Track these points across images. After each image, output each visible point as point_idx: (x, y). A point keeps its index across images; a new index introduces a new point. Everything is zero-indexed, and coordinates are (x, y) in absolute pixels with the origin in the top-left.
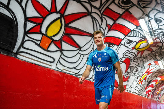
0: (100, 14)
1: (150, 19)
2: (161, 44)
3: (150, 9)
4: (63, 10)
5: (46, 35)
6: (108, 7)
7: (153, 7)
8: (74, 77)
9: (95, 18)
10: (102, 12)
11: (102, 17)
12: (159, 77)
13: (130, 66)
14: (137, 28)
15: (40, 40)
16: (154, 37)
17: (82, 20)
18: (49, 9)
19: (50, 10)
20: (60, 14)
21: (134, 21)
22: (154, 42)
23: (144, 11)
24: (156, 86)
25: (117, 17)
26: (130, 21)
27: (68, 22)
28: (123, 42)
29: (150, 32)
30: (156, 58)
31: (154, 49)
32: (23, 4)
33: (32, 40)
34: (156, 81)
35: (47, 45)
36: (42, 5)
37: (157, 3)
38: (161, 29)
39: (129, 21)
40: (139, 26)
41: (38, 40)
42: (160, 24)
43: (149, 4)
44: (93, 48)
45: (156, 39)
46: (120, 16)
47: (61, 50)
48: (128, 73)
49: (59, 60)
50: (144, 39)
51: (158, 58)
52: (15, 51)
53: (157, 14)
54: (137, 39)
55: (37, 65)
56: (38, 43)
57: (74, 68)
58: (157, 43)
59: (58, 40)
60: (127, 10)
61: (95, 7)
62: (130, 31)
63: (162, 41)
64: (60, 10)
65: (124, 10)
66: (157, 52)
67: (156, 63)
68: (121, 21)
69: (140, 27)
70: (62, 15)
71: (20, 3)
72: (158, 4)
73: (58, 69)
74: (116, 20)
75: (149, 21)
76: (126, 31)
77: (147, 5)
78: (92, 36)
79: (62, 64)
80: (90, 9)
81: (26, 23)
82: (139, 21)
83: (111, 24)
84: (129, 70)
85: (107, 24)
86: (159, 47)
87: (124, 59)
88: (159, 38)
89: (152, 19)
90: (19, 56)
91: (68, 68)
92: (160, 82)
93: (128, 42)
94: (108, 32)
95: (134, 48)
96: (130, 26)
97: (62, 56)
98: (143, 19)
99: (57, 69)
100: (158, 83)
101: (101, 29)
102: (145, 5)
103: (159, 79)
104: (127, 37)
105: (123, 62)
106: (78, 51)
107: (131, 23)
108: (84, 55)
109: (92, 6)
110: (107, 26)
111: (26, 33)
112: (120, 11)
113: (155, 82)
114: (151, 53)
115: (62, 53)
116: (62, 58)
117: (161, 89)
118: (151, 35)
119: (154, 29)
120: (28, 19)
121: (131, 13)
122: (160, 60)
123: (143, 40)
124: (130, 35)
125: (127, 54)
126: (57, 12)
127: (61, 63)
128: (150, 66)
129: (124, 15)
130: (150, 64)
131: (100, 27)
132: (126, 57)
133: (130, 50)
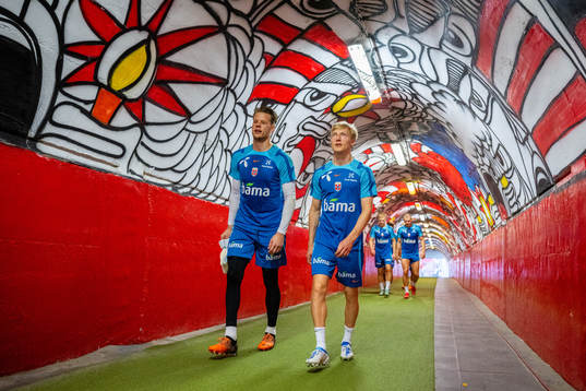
0: (248, 30)
1: (378, 45)
2: (401, 105)
3: (380, 25)
4: (156, 24)
5: (108, 88)
6: (271, 13)
7: (388, 21)
8: (170, 192)
9: (234, 40)
10: (254, 24)
11: (253, 35)
12: (392, 183)
13: (314, 155)
14: (341, 63)
15: (94, 102)
16: (383, 86)
17: (200, 44)
18: (122, 21)
19: (123, 23)
20: (148, 31)
21: (335, 47)
22: (385, 99)
23: (364, 27)
24: (383, 208)
25: (293, 36)
26: (324, 45)
27: (164, 52)
28: (299, 97)
29: (376, 75)
30: (387, 137)
31: (383, 114)
32: (59, 12)
33: (74, 102)
34: (383, 195)
35: (109, 112)
36: (106, 11)
37: (399, 15)
38: (404, 70)
39: (321, 47)
40: (349, 59)
41: (87, 102)
42: (401, 60)
43: (379, 14)
44: (222, 113)
45: (389, 92)
46: (301, 34)
47: (142, 123)
48: (308, 174)
49: (135, 151)
50: (358, 88)
51: (393, 136)
52: (32, 134)
53: (396, 36)
54: (339, 89)
55: (84, 166)
56: (88, 108)
57: (172, 169)
58: (393, 100)
59: (137, 100)
60: (321, 21)
61: (239, 13)
62: (323, 69)
63: (404, 98)
64: (148, 23)
65: (312, 21)
66: (390, 122)
67: (386, 149)
68: (301, 46)
69: (351, 61)
70: (153, 35)
71: (51, 10)
72: (402, 17)
73: (133, 173)
74: (290, 43)
75: (376, 49)
76: (313, 69)
77: (374, 14)
78: (222, 83)
79: (142, 161)
80: (224, 19)
81: (62, 60)
82: (349, 48)
83: (275, 53)
84: (310, 168)
85: (263, 52)
86: (395, 111)
87: (300, 139)
88: (397, 90)
89: (383, 45)
90: (40, 146)
91: (156, 169)
92: (394, 198)
93: (315, 95)
94: (263, 73)
95: (329, 110)
96: (325, 58)
97: (145, 140)
98: (360, 46)
99: (130, 175)
100: (387, 201)
101: (248, 65)
102: (367, 15)
103: (392, 189)
104: (313, 84)
105: (296, 146)
106: (182, 125)
107: (328, 51)
108: (197, 133)
109: (230, 10)
110: (263, 56)
111: (60, 85)
112: (302, 23)
113: (380, 199)
114: (373, 125)
115: (143, 131)
116: (143, 144)
117: (397, 216)
118: (378, 81)
119: (386, 69)
120: (69, 49)
121: (330, 29)
122: (397, 142)
123: (355, 91)
124: (321, 78)
125: (308, 127)
126: (140, 28)
127: (139, 159)
128: (370, 155)
129: (310, 31)
130: (369, 151)
131: (246, 60)
132: (306, 133)
133: (316, 115)
